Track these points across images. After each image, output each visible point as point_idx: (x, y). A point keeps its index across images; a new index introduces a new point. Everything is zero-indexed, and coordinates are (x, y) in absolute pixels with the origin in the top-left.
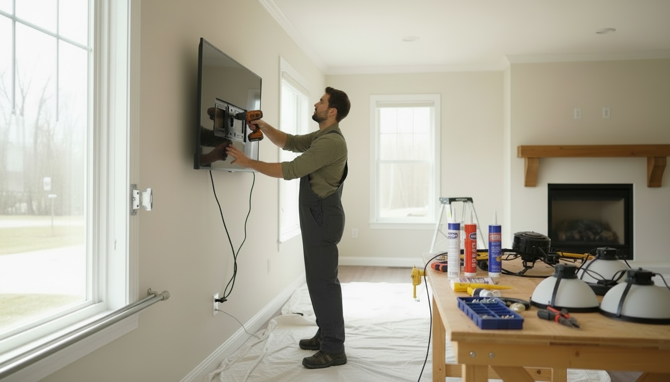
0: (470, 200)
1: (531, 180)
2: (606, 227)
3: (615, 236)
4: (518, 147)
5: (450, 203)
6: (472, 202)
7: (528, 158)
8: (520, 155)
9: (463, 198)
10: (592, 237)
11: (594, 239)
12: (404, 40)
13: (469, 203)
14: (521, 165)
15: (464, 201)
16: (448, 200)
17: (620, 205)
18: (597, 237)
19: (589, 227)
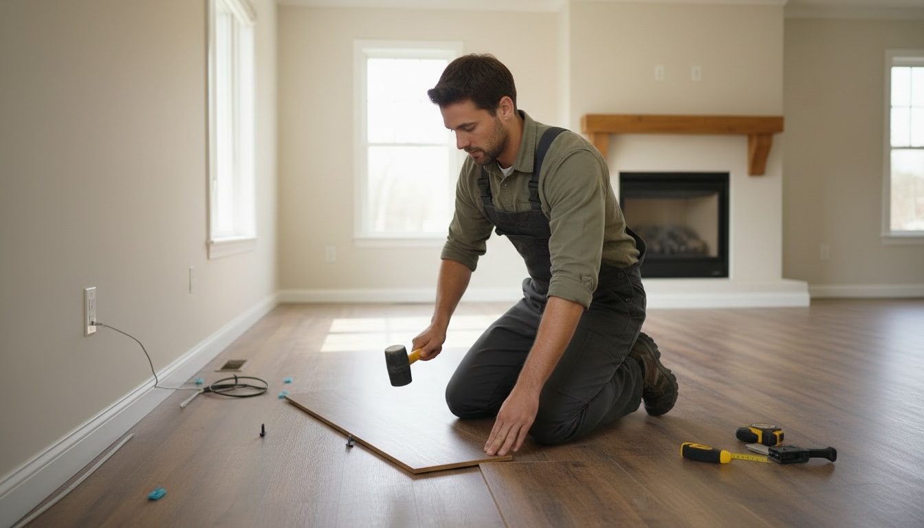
2: (692, 235)
3: (705, 248)
4: (582, 120)
7: (596, 134)
8: (585, 130)
10: (676, 247)
11: (679, 249)
17: (713, 202)
18: (683, 248)
19: (672, 236)
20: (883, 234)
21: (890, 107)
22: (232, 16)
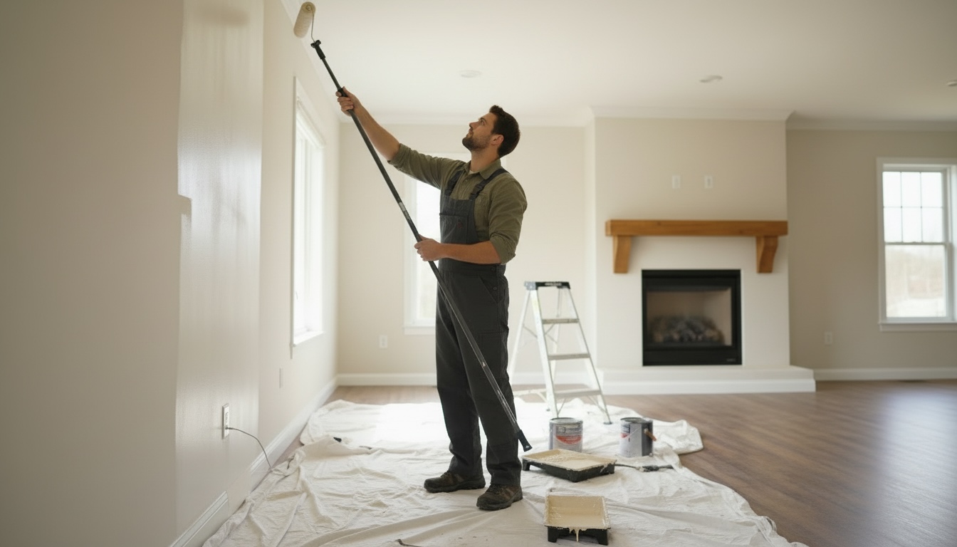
0: (566, 285)
1: (621, 265)
2: (710, 325)
3: (721, 337)
4: (606, 223)
5: (537, 289)
6: (569, 287)
7: (619, 236)
8: (609, 233)
9: (556, 282)
10: (694, 337)
11: (697, 338)
12: (463, 76)
13: (565, 290)
14: (609, 245)
15: (559, 287)
16: (535, 285)
17: (726, 296)
18: (700, 337)
19: (690, 326)
20: (880, 322)
21: (882, 207)
22: (306, 141)
